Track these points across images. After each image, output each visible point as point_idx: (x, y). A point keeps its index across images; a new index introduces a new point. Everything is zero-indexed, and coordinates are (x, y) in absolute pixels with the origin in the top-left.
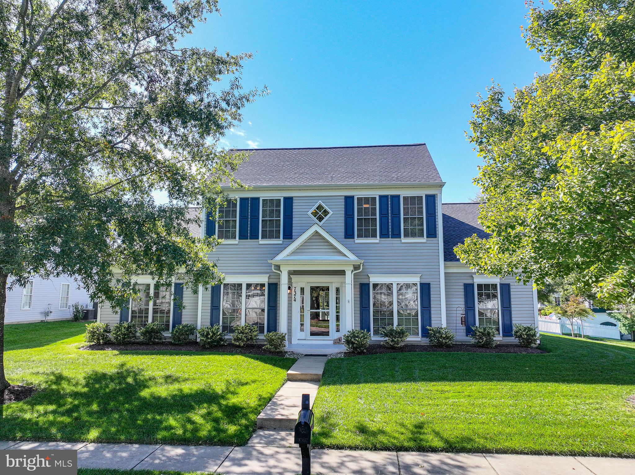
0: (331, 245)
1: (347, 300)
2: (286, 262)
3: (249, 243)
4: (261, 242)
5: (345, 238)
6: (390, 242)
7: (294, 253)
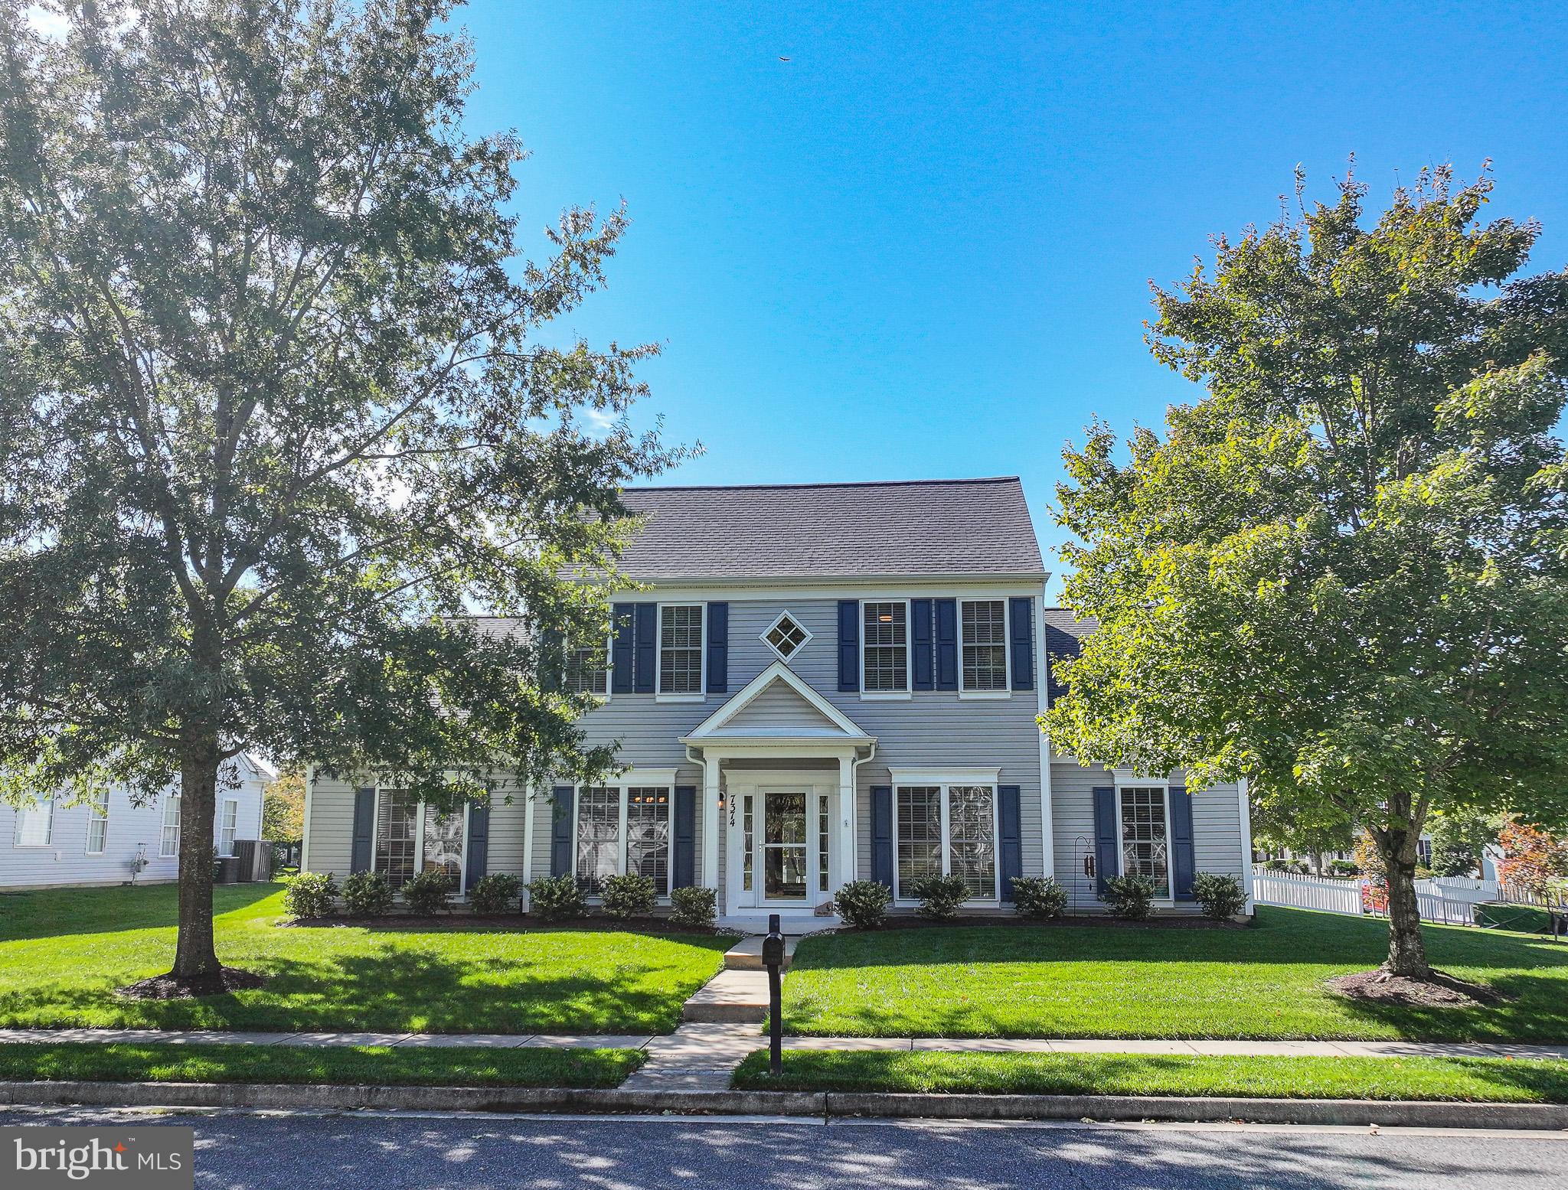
0: (810, 705)
1: (843, 819)
2: (715, 741)
3: (634, 699)
4: (659, 700)
5: (840, 690)
6: (933, 698)
7: (730, 723)
